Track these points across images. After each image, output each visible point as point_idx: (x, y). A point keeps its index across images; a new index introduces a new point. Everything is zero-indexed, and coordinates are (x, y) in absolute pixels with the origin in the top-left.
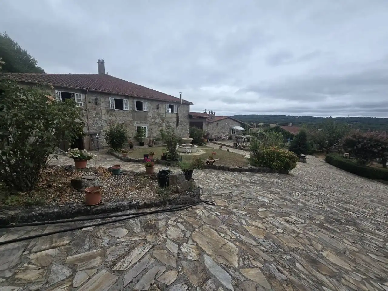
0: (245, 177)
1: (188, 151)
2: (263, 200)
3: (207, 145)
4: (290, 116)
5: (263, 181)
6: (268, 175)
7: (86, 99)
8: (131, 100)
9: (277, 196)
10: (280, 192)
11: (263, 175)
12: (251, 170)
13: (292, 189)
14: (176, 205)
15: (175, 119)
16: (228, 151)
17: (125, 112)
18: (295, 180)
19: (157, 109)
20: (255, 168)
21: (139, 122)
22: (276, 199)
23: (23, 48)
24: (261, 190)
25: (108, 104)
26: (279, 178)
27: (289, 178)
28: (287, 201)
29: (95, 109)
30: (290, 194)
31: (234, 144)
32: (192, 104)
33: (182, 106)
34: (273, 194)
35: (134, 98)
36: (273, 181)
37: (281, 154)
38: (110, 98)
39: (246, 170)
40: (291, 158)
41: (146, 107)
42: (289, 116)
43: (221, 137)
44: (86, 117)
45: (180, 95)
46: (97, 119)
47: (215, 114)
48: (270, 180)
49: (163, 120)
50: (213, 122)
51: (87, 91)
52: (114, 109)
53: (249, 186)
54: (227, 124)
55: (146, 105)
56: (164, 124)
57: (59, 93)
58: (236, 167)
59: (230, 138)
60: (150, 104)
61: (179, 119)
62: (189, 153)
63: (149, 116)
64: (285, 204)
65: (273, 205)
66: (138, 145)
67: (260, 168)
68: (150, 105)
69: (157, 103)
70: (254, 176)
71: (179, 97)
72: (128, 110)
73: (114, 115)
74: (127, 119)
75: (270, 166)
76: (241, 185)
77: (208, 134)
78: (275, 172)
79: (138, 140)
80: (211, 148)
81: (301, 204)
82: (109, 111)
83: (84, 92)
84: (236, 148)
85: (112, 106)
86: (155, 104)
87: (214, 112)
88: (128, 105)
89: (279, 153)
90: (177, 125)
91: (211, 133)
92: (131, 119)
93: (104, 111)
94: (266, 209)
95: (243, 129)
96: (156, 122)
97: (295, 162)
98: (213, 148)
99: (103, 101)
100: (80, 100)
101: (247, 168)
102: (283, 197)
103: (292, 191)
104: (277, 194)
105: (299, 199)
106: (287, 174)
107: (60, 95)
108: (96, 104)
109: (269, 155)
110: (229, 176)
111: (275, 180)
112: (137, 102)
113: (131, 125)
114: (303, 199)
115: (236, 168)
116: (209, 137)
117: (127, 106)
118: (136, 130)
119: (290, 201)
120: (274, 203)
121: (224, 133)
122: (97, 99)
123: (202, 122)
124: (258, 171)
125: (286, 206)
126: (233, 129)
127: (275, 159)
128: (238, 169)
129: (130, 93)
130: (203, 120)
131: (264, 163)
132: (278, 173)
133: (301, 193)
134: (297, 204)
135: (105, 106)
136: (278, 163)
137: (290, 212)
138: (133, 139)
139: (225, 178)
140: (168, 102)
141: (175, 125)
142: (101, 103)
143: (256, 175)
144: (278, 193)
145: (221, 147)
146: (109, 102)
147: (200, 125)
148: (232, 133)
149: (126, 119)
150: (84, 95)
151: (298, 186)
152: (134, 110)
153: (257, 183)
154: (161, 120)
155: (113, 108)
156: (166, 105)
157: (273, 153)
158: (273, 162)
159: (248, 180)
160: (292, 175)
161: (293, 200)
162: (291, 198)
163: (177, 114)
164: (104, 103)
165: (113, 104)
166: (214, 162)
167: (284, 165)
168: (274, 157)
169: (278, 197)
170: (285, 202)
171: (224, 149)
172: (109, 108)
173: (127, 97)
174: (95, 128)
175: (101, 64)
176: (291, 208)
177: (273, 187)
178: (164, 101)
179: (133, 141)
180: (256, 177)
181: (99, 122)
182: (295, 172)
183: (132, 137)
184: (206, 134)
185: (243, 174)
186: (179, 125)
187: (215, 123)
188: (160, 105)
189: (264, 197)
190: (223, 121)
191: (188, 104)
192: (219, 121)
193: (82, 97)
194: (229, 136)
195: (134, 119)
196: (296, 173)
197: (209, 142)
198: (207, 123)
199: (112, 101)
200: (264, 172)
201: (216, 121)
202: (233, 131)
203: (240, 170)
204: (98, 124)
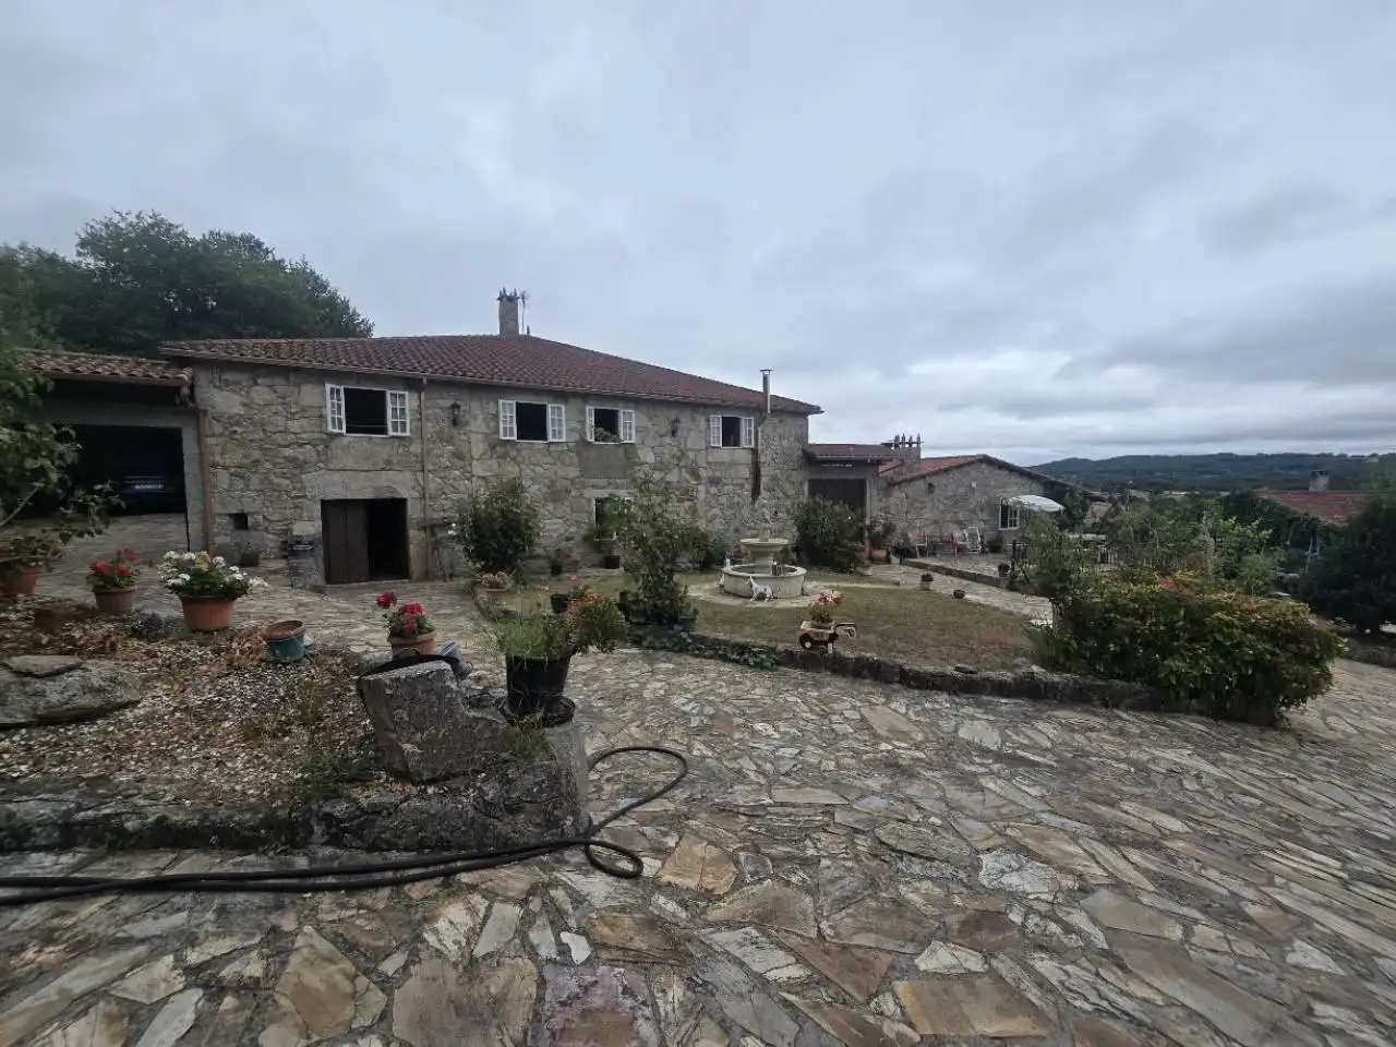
0: (978, 727)
1: (758, 587)
2: (1012, 880)
3: (869, 572)
4: (1330, 455)
5: (1087, 755)
6: (1133, 722)
7: (420, 406)
8: (575, 403)
9: (1131, 865)
10: (1175, 835)
11: (1093, 721)
12: (1030, 691)
13: (1277, 820)
14: (371, 849)
15: (746, 472)
16: (959, 595)
17: (552, 448)
18: (1316, 762)
19: (674, 433)
20: (1056, 678)
21: (603, 482)
22: (1118, 885)
23: (342, 295)
24: (1039, 807)
25: (492, 424)
26: (1203, 748)
27: (1277, 751)
28: (1205, 910)
29: (450, 441)
30: (1246, 859)
31: (1003, 568)
32: (817, 410)
33: (776, 420)
34: (1112, 842)
35: (586, 397)
36: (1154, 759)
37: (1219, 614)
38: (501, 401)
39: (1002, 689)
40: (1286, 635)
41: (630, 428)
42: (1323, 455)
43: (951, 542)
44: (419, 466)
45: (765, 379)
46: (457, 473)
47: (918, 449)
48: (1134, 754)
49: (695, 475)
50: (912, 480)
51: (425, 381)
52: (515, 438)
53: (975, 774)
54: (974, 485)
55: (630, 423)
56: (701, 488)
57: (338, 391)
58: (950, 670)
59: (994, 547)
60: (644, 418)
61: (764, 471)
62: (761, 597)
63: (642, 459)
64: (1176, 932)
65: (1068, 929)
66: (594, 566)
67: (1089, 679)
68: (644, 421)
69: (673, 414)
70: (1040, 725)
71: (760, 388)
72: (564, 440)
73: (513, 459)
74: (560, 473)
75: (1147, 673)
76: (930, 766)
77: (889, 529)
78: (1187, 711)
79: (597, 548)
80: (888, 583)
81: (1315, 959)
82: (496, 446)
83: (413, 384)
84: (1012, 588)
85: (505, 429)
86: (663, 418)
87: (914, 440)
88: (563, 422)
89: (1208, 608)
90: (756, 492)
91: (900, 525)
92: (573, 472)
93: (478, 447)
94: (988, 956)
95: (1056, 506)
96: (668, 483)
97: (1318, 663)
98: (898, 584)
99: (476, 412)
100: (403, 410)
101: (1008, 676)
102: (1186, 875)
103: (1270, 835)
104: (1137, 844)
105: (1315, 913)
106: (1273, 723)
107: (339, 400)
108: (455, 422)
109: (1143, 618)
110: (894, 711)
111: (1170, 755)
112: (598, 412)
113: (573, 493)
114: (1356, 915)
115: (943, 676)
116: (895, 540)
117: (560, 425)
118: (590, 513)
119: (1229, 914)
120: (1079, 919)
121: (962, 525)
122: (455, 407)
123: (862, 484)
124: (1077, 697)
125: (1175, 958)
126: (1005, 508)
127: (1177, 638)
128: (953, 678)
129: (572, 384)
130: (867, 475)
131: (1114, 654)
132: (1201, 713)
133: (1344, 859)
134: (1281, 945)
135: (484, 429)
136: (1196, 658)
137: (1192, 1015)
138: (578, 545)
139: (863, 719)
140: (716, 407)
141: (747, 493)
142: (472, 420)
143: (1049, 719)
144: (1153, 844)
145: (927, 579)
146: (496, 417)
147: (854, 495)
148: (1004, 524)
149: (556, 473)
150: (415, 396)
151: (1333, 812)
152: (584, 443)
153: (1037, 764)
154: (688, 476)
155: (512, 435)
156: (708, 421)
157: (1168, 604)
158: (1168, 652)
159: (992, 740)
160: (1302, 736)
161: (1253, 910)
162: (1249, 893)
163: (754, 451)
164: (479, 421)
165: (511, 422)
166: (833, 637)
167: (1240, 676)
168: (1171, 626)
169: (1145, 872)
170: (1182, 919)
171: (943, 585)
172: (496, 436)
173: (562, 396)
174: (448, 504)
175: (509, 304)
176: (1211, 978)
177: (1133, 797)
178: (705, 406)
179: (581, 550)
180: (1047, 731)
181: (463, 485)
182: (1331, 720)
183: (578, 538)
184: (879, 529)
185: (979, 705)
186: (764, 493)
187: (921, 485)
188: (685, 422)
189: (1032, 855)
190: (957, 474)
191: (801, 411)
192: (936, 473)
193: (410, 400)
194: (988, 536)
195: (584, 472)
196: (1342, 726)
197: (895, 560)
198: (884, 485)
199: (507, 410)
200: (1111, 702)
201: (923, 477)
202: (1007, 513)
203: (966, 687)
204: (457, 491)
